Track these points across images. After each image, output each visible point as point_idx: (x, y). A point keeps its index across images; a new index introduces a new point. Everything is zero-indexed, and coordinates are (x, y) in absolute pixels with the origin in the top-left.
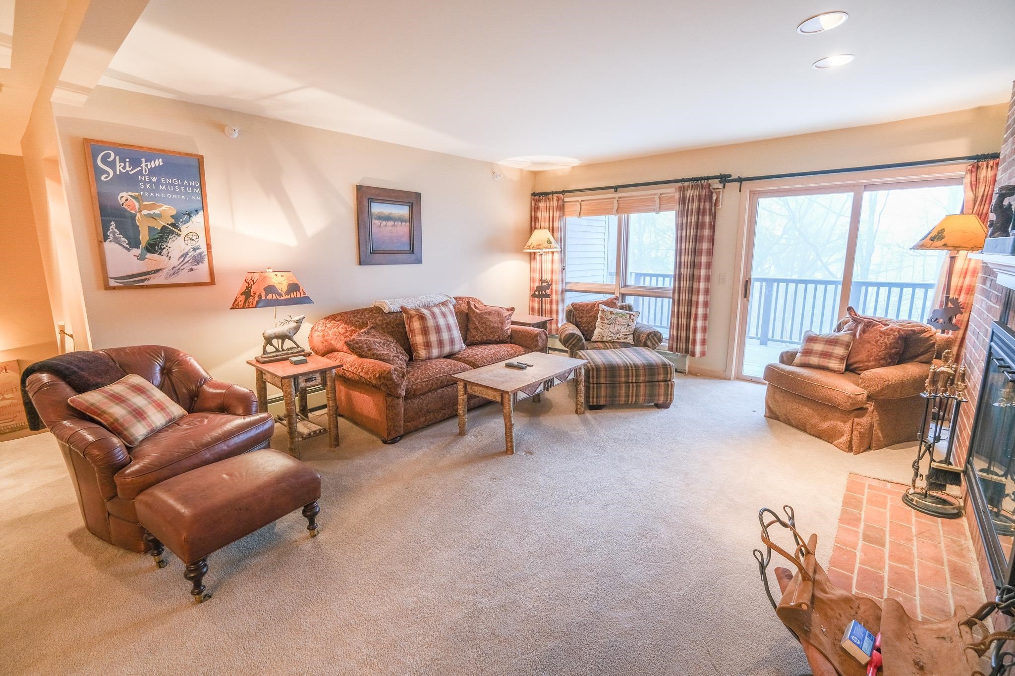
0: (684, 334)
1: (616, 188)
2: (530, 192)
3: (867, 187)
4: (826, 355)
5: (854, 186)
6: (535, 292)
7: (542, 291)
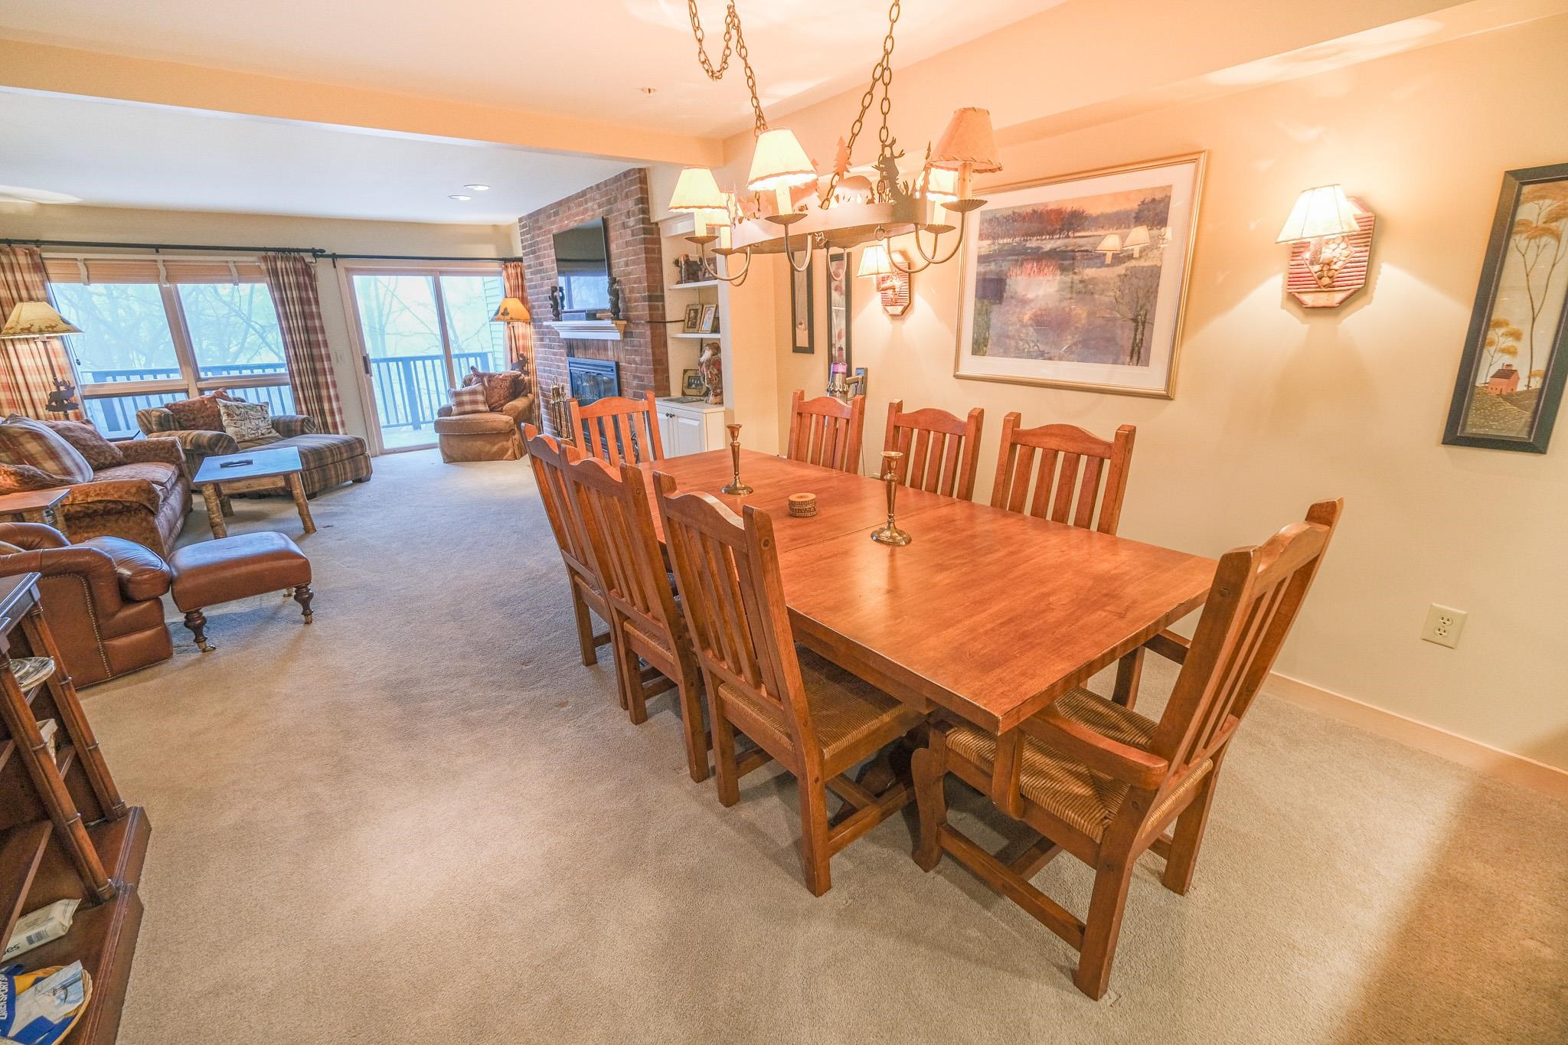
1: (157, 248)
4: (472, 403)
5: (432, 271)
6: (50, 402)
7: (61, 401)
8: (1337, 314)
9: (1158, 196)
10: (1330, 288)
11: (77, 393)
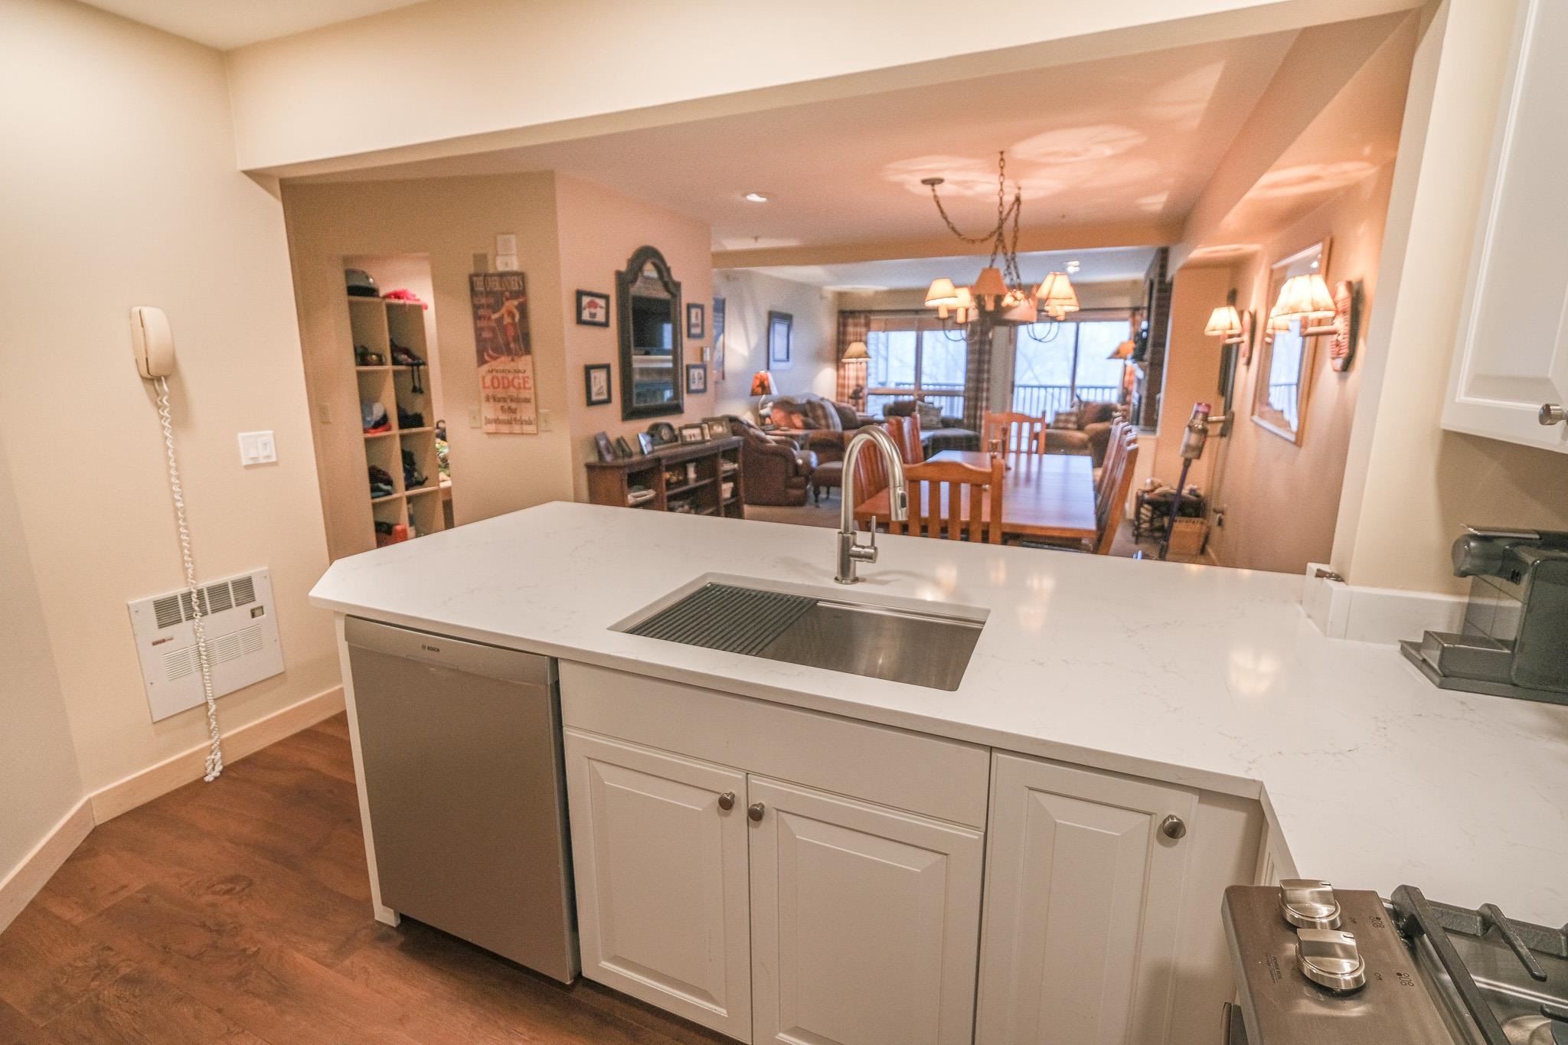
0: (972, 422)
2: (836, 310)
3: (1085, 320)
4: (1067, 421)
5: (1078, 319)
6: (854, 394)
7: (857, 395)
11: (866, 391)
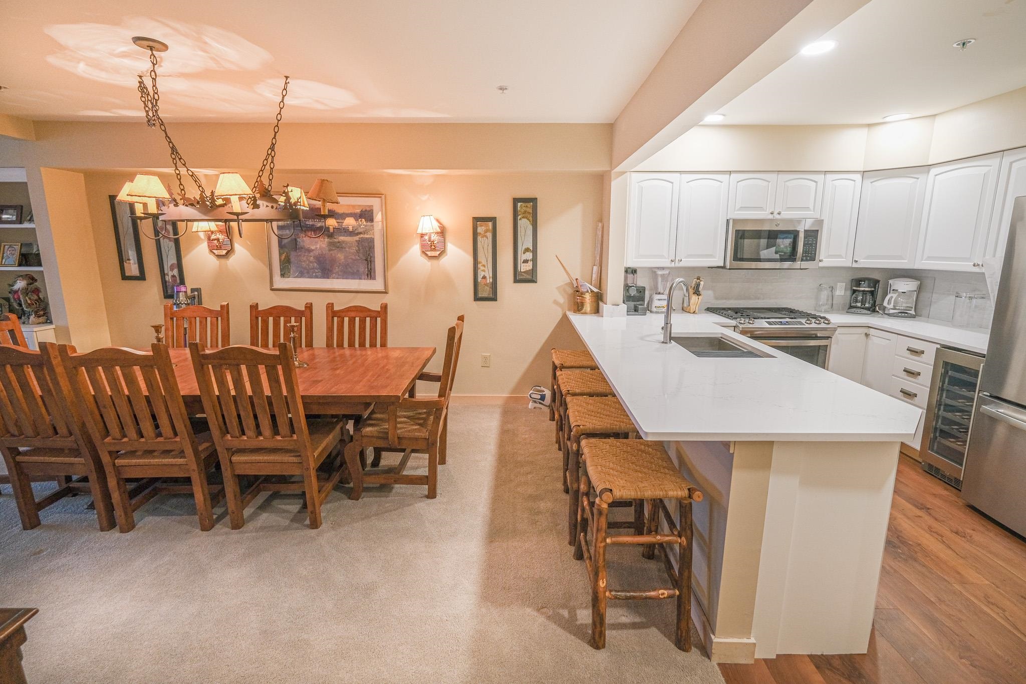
8: (438, 259)
9: (368, 209)
10: (434, 250)
